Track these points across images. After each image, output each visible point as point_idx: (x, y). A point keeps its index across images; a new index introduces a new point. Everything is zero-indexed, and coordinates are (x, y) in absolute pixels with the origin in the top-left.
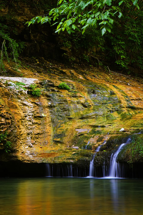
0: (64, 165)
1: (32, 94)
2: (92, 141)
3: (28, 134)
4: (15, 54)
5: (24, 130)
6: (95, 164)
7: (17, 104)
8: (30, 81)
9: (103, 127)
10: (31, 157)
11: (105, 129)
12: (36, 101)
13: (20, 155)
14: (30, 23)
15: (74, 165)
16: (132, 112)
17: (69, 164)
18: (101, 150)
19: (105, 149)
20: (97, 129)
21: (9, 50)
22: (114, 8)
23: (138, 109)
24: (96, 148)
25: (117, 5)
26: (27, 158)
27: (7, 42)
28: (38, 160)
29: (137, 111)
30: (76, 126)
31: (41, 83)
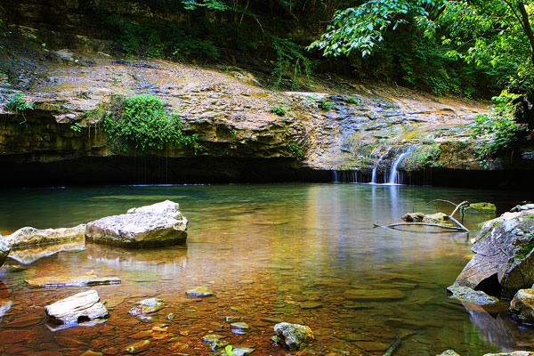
0: (349, 172)
1: (322, 107)
2: (375, 151)
3: (318, 144)
4: (308, 70)
5: (314, 141)
6: (377, 172)
7: (308, 117)
8: (321, 96)
9: (386, 138)
10: (320, 165)
12: (326, 114)
13: (309, 163)
14: (309, 48)
15: (359, 172)
16: (415, 125)
17: (354, 171)
18: (384, 159)
19: (388, 158)
20: (381, 140)
21: (303, 68)
23: (421, 121)
24: (379, 157)
25: (379, 30)
26: (317, 165)
27: (301, 61)
28: (326, 167)
29: (419, 124)
30: (362, 137)
31: (330, 98)
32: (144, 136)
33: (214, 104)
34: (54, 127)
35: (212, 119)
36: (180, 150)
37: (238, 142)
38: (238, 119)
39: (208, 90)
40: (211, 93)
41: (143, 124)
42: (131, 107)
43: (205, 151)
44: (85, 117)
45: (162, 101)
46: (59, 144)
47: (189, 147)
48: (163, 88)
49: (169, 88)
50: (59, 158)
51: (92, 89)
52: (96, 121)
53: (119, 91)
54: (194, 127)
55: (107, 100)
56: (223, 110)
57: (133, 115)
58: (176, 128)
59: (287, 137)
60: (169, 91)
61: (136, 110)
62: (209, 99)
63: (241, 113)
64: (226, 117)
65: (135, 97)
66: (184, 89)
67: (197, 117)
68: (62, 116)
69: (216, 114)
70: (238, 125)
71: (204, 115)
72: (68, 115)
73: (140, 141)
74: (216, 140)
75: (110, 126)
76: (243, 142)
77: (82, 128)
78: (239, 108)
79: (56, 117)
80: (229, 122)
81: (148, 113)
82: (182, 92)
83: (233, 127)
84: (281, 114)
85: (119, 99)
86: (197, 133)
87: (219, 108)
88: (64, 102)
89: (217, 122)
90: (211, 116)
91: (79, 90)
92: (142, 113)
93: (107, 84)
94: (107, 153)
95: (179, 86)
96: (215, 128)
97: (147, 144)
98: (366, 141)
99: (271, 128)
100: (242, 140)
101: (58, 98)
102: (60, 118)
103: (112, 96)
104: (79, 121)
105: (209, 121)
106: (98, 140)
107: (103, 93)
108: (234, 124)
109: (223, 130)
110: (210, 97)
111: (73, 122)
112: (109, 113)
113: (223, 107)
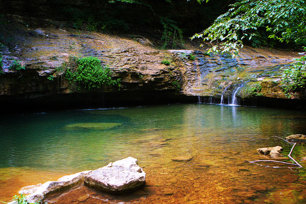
0: (207, 97)
1: (190, 58)
2: (222, 84)
3: (189, 80)
4: (181, 37)
5: (186, 79)
6: (224, 97)
7: (183, 65)
8: (189, 52)
9: (228, 76)
10: (190, 93)
11: (230, 78)
12: (193, 62)
13: (184, 92)
15: (213, 97)
16: (244, 67)
18: (227, 89)
19: (229, 89)
20: (225, 78)
21: (178, 35)
22: (239, 41)
23: (247, 65)
24: (224, 88)
26: (188, 93)
27: (177, 31)
28: (194, 94)
29: (246, 66)
30: (214, 76)
31: (195, 53)
32: (90, 81)
33: (129, 60)
34: (37, 78)
35: (128, 69)
36: (111, 88)
37: (143, 82)
38: (143, 69)
39: (125, 52)
40: (127, 54)
41: (89, 74)
42: (81, 64)
43: (124, 88)
44: (55, 71)
45: (99, 60)
46: (41, 87)
47: (116, 86)
48: (99, 51)
49: (103, 52)
50: (41, 96)
51: (58, 54)
52: (62, 73)
53: (74, 55)
54: (118, 75)
55: (67, 61)
57: (83, 69)
58: (108, 76)
59: (171, 78)
60: (103, 53)
61: (85, 66)
62: (126, 57)
63: (145, 65)
64: (136, 68)
65: (84, 58)
66: (112, 51)
67: (120, 68)
68: (42, 72)
69: (131, 66)
70: (144, 72)
71: (124, 67)
72: (46, 71)
73: (87, 84)
74: (131, 81)
75: (70, 76)
76: (146, 82)
77: (54, 78)
78: (143, 62)
79: (39, 72)
80: (138, 71)
81: (92, 68)
82: (110, 54)
83: (141, 74)
84: (168, 65)
85: (74, 60)
86: (120, 78)
87: (132, 62)
88: (43, 63)
89: (131, 71)
90: (127, 68)
91: (52, 55)
92: (88, 68)
93: (66, 50)
94: (68, 91)
95: (108, 50)
96: (130, 75)
97: (91, 86)
98: (216, 78)
99: (162, 73)
100: (146, 81)
101: (39, 61)
102: (41, 73)
103: (70, 58)
104: (52, 74)
105: (127, 71)
106: (63, 84)
107: (64, 57)
108: (141, 72)
109: (135, 75)
110: (127, 56)
111: (48, 75)
112: (69, 68)
113: (134, 62)
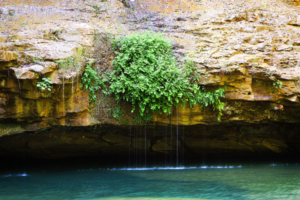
32: (145, 94)
33: (246, 41)
34: (11, 85)
36: (197, 114)
37: (285, 100)
38: (284, 64)
39: (237, 19)
40: (242, 24)
41: (142, 77)
42: (124, 51)
43: (234, 115)
44: (57, 68)
45: (169, 41)
46: (20, 109)
47: (211, 109)
48: (169, 19)
49: (179, 19)
50: (18, 130)
51: (65, 25)
52: (74, 74)
53: (104, 27)
54: (218, 79)
55: (88, 41)
56: (261, 50)
57: (128, 63)
58: (192, 82)
60: (178, 23)
61: (132, 56)
62: (239, 35)
63: (289, 54)
64: (266, 61)
65: (131, 36)
66: (202, 19)
67: (222, 64)
68: (25, 69)
69: (251, 57)
70: (286, 74)
71: (232, 59)
72: (33, 67)
73: (137, 102)
74: (252, 97)
75: (93, 80)
76: (294, 99)
77: (54, 85)
78: (284, 46)
79: (16, 70)
80: (272, 69)
81: (150, 61)
82: (198, 25)
83: (278, 77)
85: (105, 40)
86: (222, 87)
87: (255, 47)
88: (25, 46)
89: (254, 70)
90: (242, 61)
91: (49, 27)
92: (140, 60)
93: (86, 16)
94: (88, 121)
95: (194, 15)
96: (249, 80)
97: (147, 106)
100: (292, 96)
101: (17, 42)
102: (21, 72)
103: (95, 35)
104: (48, 75)
105: (242, 70)
106: (76, 101)
107: (80, 31)
108: (279, 72)
109: (263, 81)
110: (241, 31)
111: (41, 76)
112: (91, 61)
113: (261, 45)
